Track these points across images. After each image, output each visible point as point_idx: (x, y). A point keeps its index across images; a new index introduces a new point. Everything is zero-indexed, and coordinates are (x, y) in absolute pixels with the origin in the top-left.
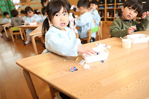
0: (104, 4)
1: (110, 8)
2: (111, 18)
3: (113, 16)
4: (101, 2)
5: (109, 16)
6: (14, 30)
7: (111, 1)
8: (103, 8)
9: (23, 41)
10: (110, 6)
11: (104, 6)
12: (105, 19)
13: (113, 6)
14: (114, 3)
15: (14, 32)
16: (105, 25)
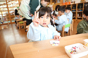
0: (76, 9)
1: (80, 11)
2: (80, 17)
3: (82, 16)
4: (74, 8)
5: (79, 16)
6: (20, 23)
7: (80, 7)
8: (75, 12)
9: (25, 29)
10: (80, 10)
11: (75, 10)
12: (76, 18)
13: (82, 10)
14: (82, 8)
15: (21, 24)
16: (76, 22)
